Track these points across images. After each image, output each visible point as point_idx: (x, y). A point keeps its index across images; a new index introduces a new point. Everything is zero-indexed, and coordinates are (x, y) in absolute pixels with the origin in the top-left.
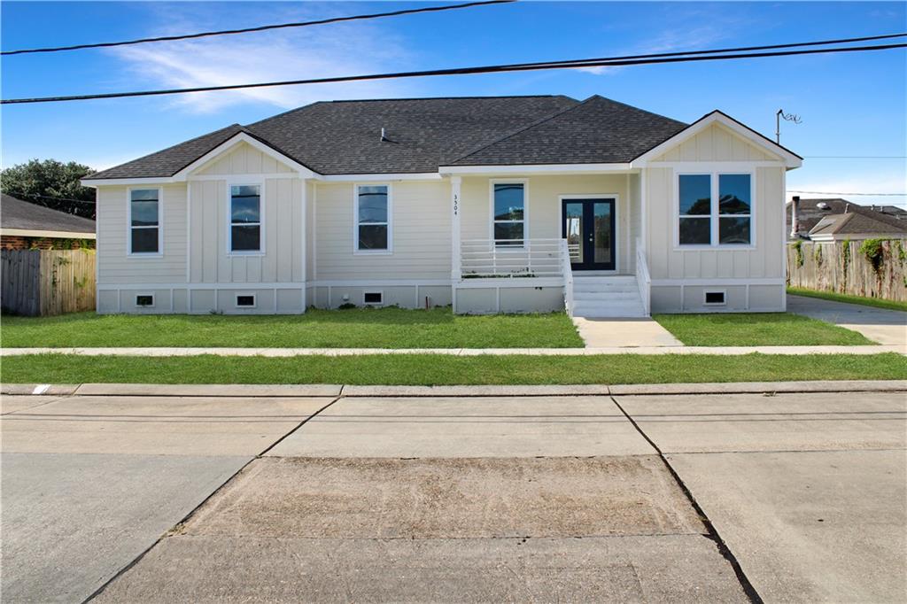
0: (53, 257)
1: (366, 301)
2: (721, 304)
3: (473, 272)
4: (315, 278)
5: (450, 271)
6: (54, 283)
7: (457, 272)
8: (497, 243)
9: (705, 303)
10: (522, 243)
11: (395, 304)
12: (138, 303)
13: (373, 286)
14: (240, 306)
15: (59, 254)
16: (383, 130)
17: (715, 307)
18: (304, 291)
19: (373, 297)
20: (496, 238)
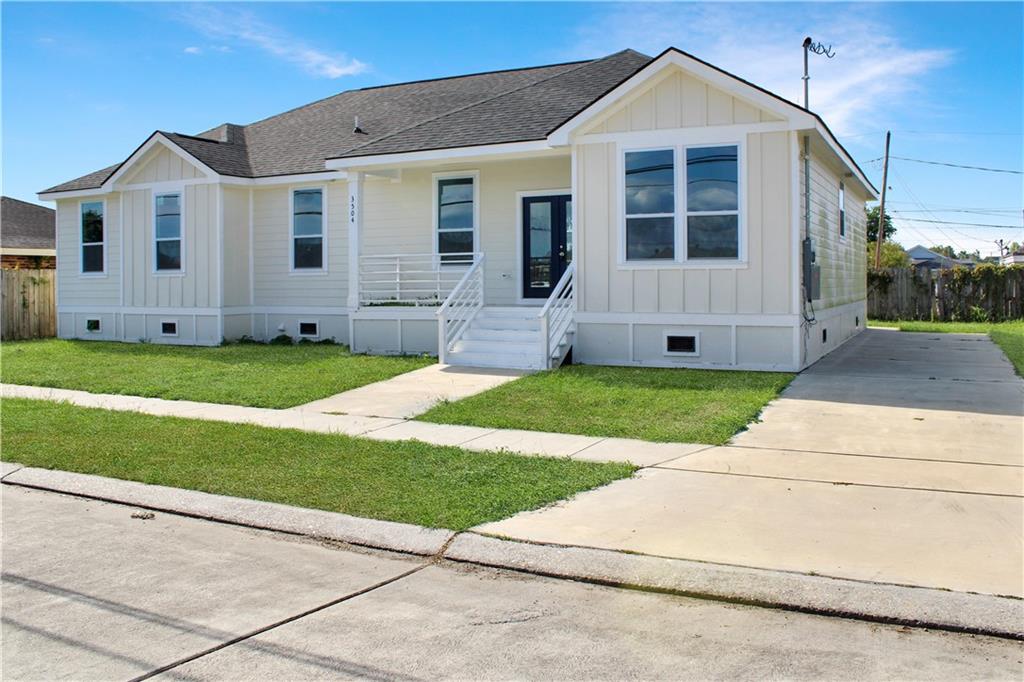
0: (22, 276)
1: (302, 332)
2: (690, 354)
3: (393, 298)
4: (252, 302)
5: (346, 297)
6: (25, 305)
7: (353, 299)
8: (443, 258)
9: (665, 352)
10: (471, 257)
11: (330, 338)
12: (89, 328)
13: (309, 314)
14: (164, 335)
15: (33, 273)
16: (356, 118)
17: (681, 360)
18: (219, 318)
19: (308, 328)
20: (440, 252)
